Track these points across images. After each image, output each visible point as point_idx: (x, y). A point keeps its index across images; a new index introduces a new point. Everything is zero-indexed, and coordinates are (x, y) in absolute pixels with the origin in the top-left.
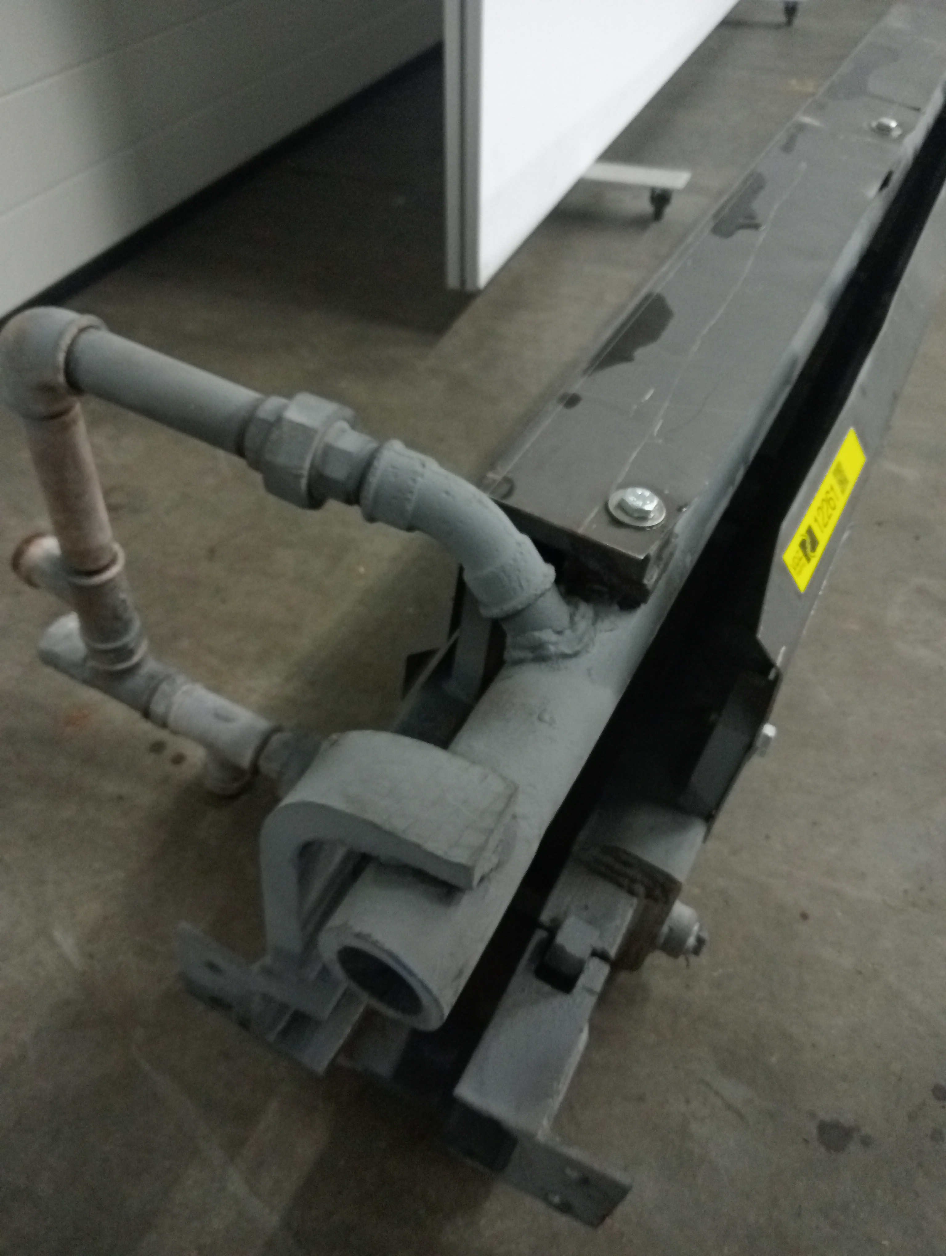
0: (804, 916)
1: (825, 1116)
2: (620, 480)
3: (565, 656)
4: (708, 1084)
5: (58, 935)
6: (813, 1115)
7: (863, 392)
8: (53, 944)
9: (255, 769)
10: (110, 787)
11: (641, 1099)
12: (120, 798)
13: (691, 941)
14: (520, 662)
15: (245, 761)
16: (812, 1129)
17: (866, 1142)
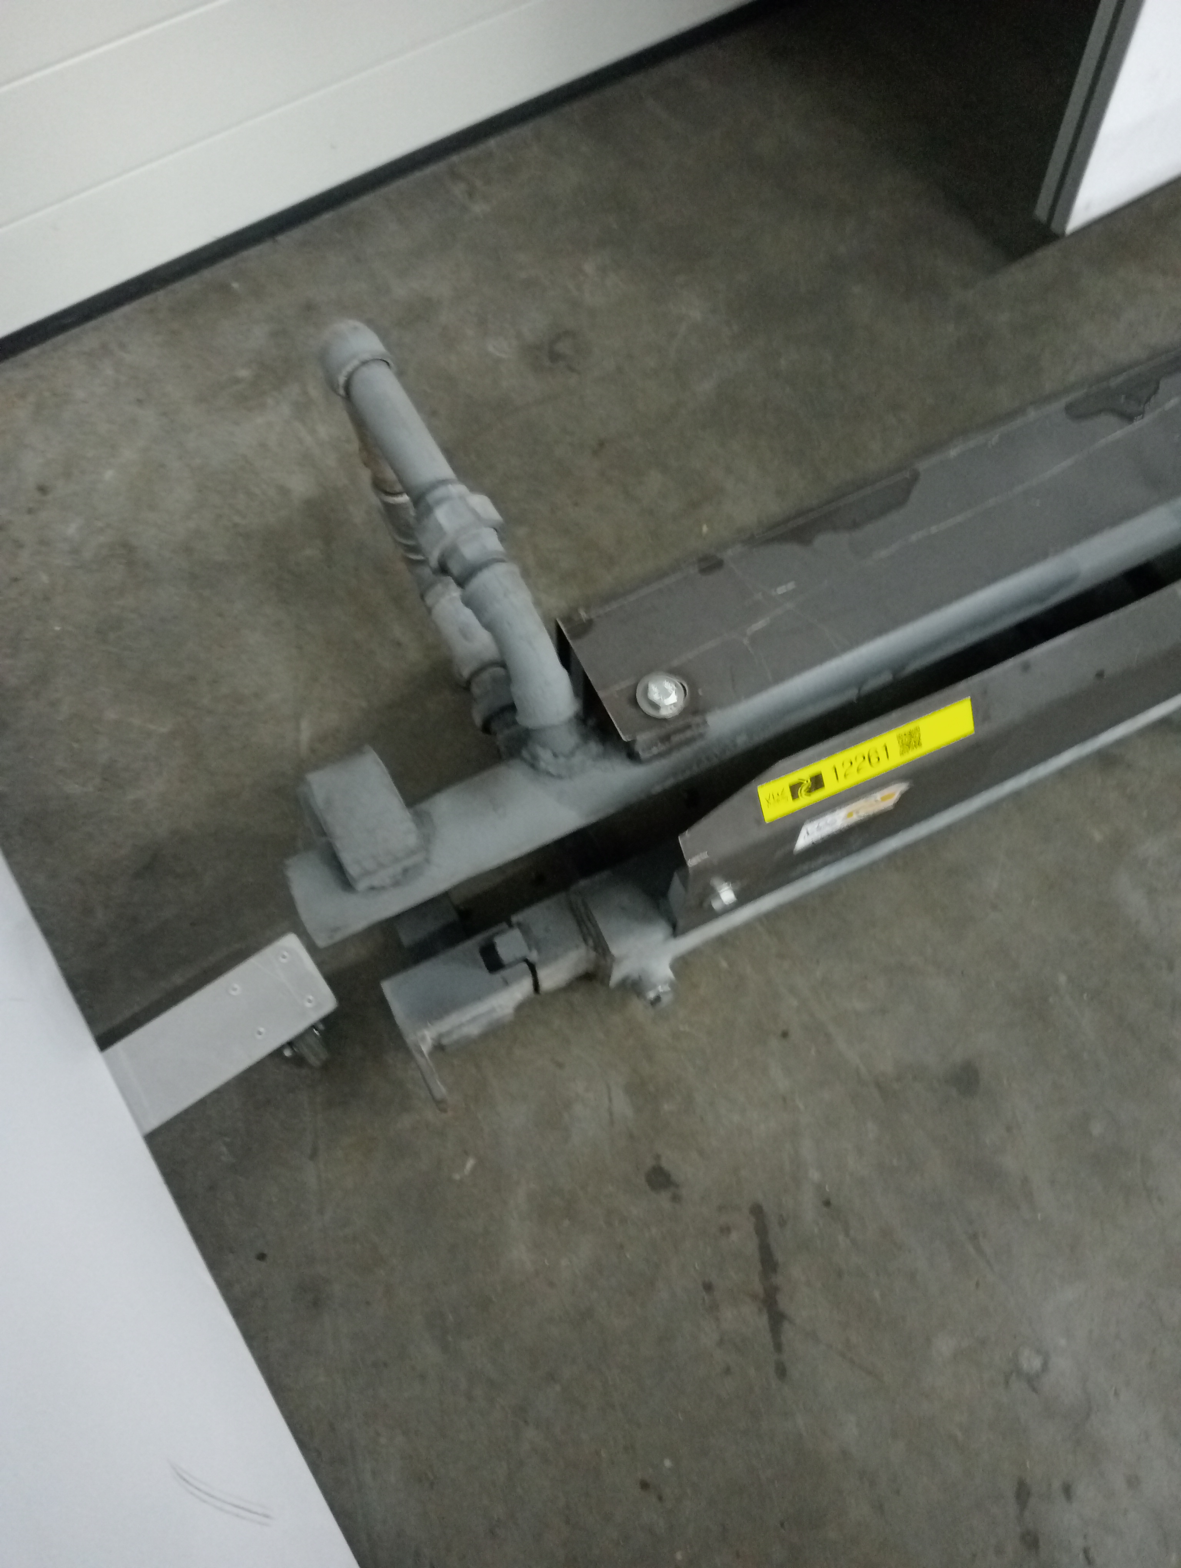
0: (785, 1035)
1: (665, 1164)
2: (675, 663)
3: (549, 774)
4: (609, 1088)
5: (304, 724)
6: (658, 1157)
7: (1026, 667)
8: (298, 729)
9: (469, 682)
10: (398, 631)
11: (560, 1066)
12: (399, 644)
13: (651, 995)
14: (524, 760)
15: (466, 673)
16: (649, 1163)
17: (676, 1198)
